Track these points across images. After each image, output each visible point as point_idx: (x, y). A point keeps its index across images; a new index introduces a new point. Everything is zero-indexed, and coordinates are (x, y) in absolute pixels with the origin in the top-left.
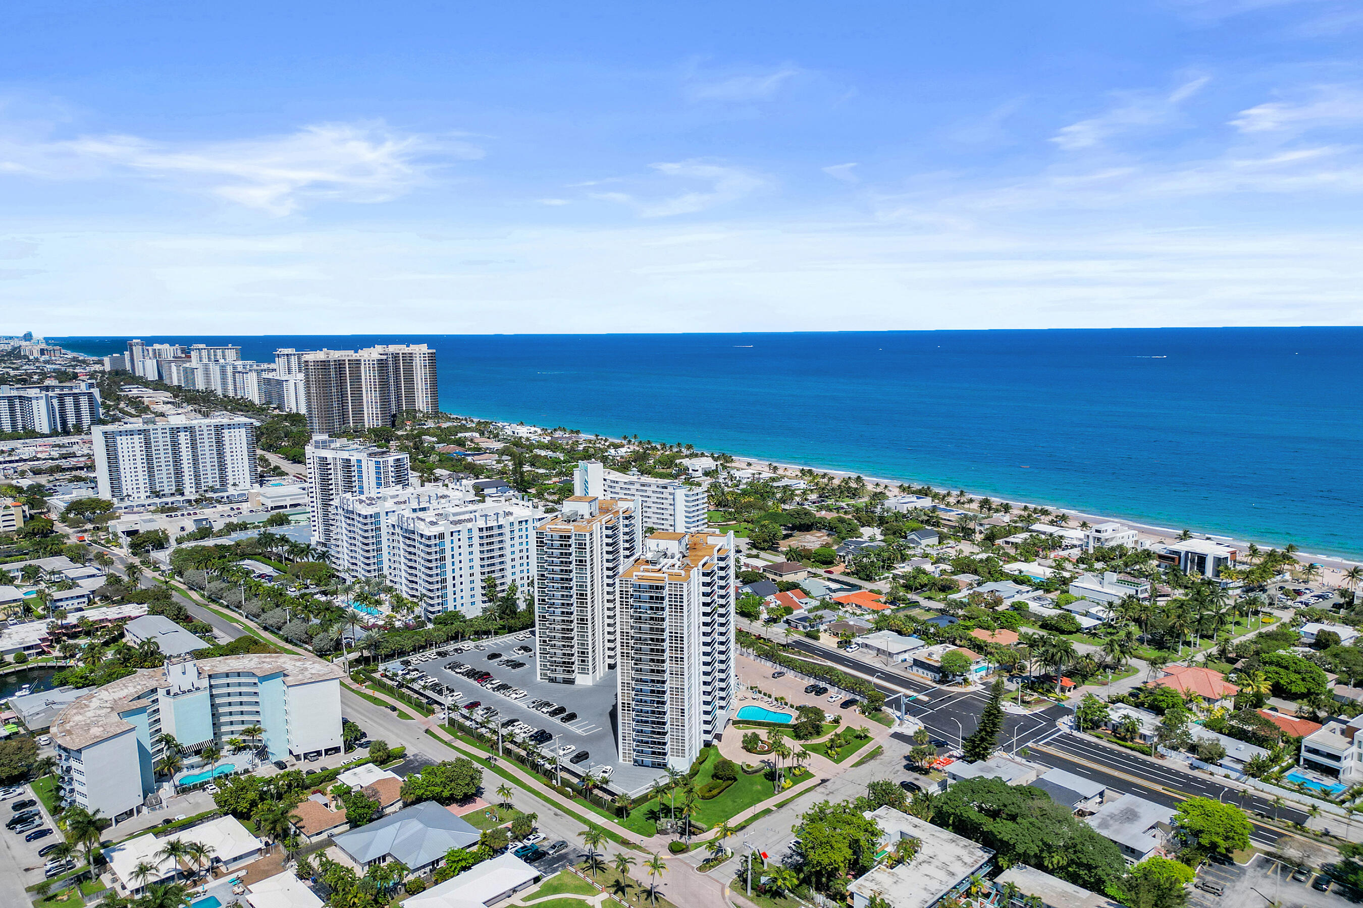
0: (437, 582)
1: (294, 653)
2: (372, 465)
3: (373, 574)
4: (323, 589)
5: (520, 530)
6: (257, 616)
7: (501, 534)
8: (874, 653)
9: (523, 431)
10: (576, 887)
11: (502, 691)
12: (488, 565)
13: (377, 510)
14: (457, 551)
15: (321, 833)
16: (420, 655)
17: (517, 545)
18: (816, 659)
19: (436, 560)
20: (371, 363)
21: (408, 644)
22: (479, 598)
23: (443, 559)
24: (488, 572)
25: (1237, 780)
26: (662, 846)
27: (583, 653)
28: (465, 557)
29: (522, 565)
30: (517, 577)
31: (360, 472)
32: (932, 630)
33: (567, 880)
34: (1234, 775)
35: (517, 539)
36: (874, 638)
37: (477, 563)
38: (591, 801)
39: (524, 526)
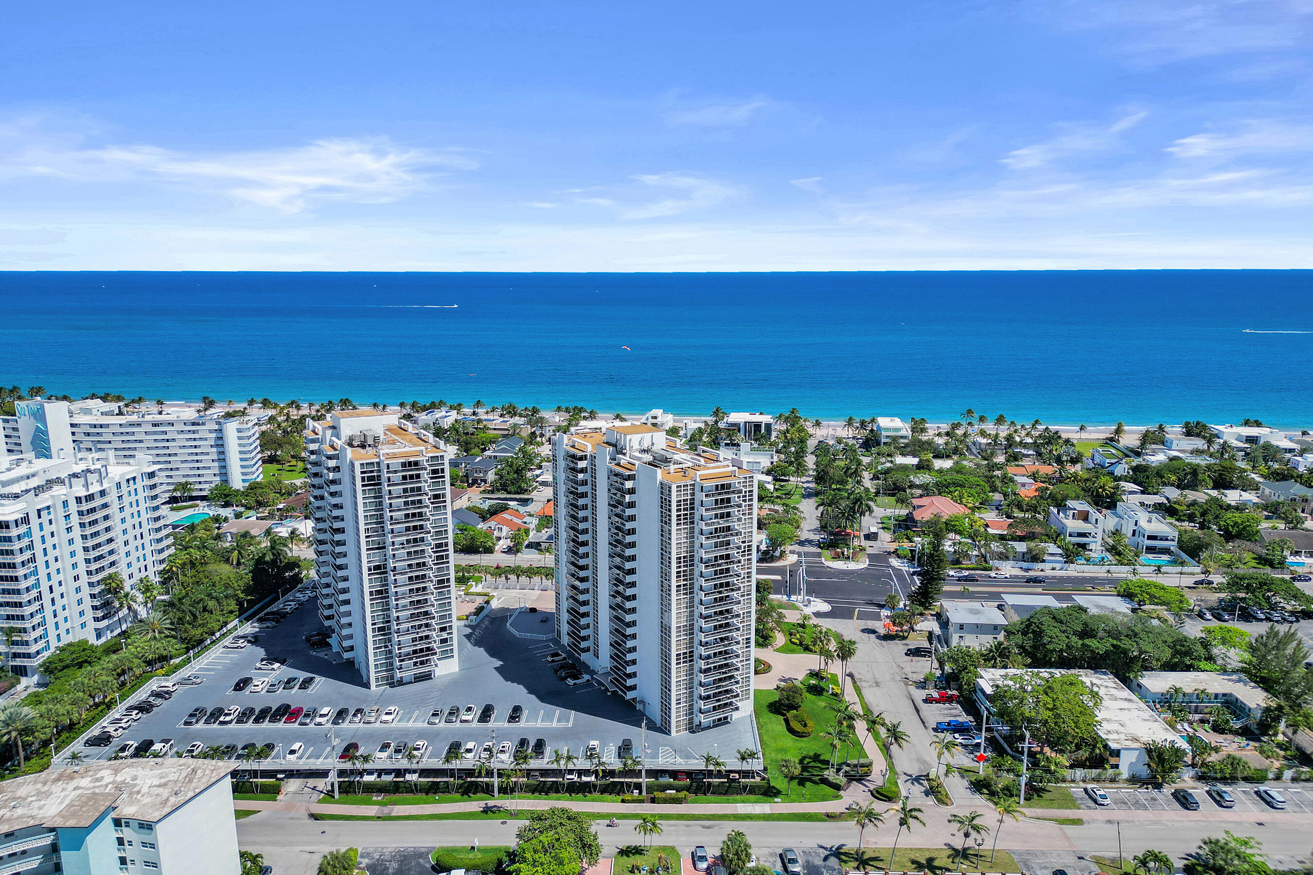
0: (30, 601)
12: (95, 559)
14: (49, 542)
16: (108, 720)
17: (128, 518)
23: (32, 559)
24: (97, 571)
25: (1061, 569)
27: (443, 629)
28: (62, 550)
29: (137, 549)
35: (126, 508)
38: (713, 793)
39: (132, 486)
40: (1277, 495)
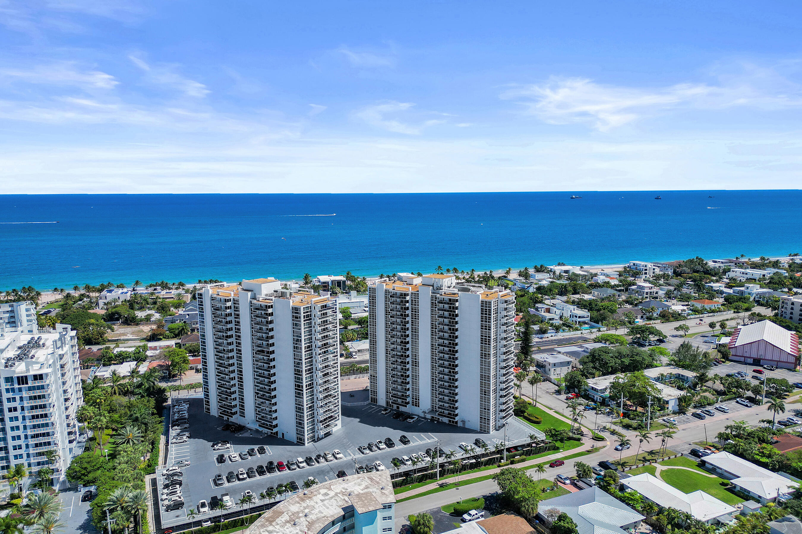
40: (602, 294)
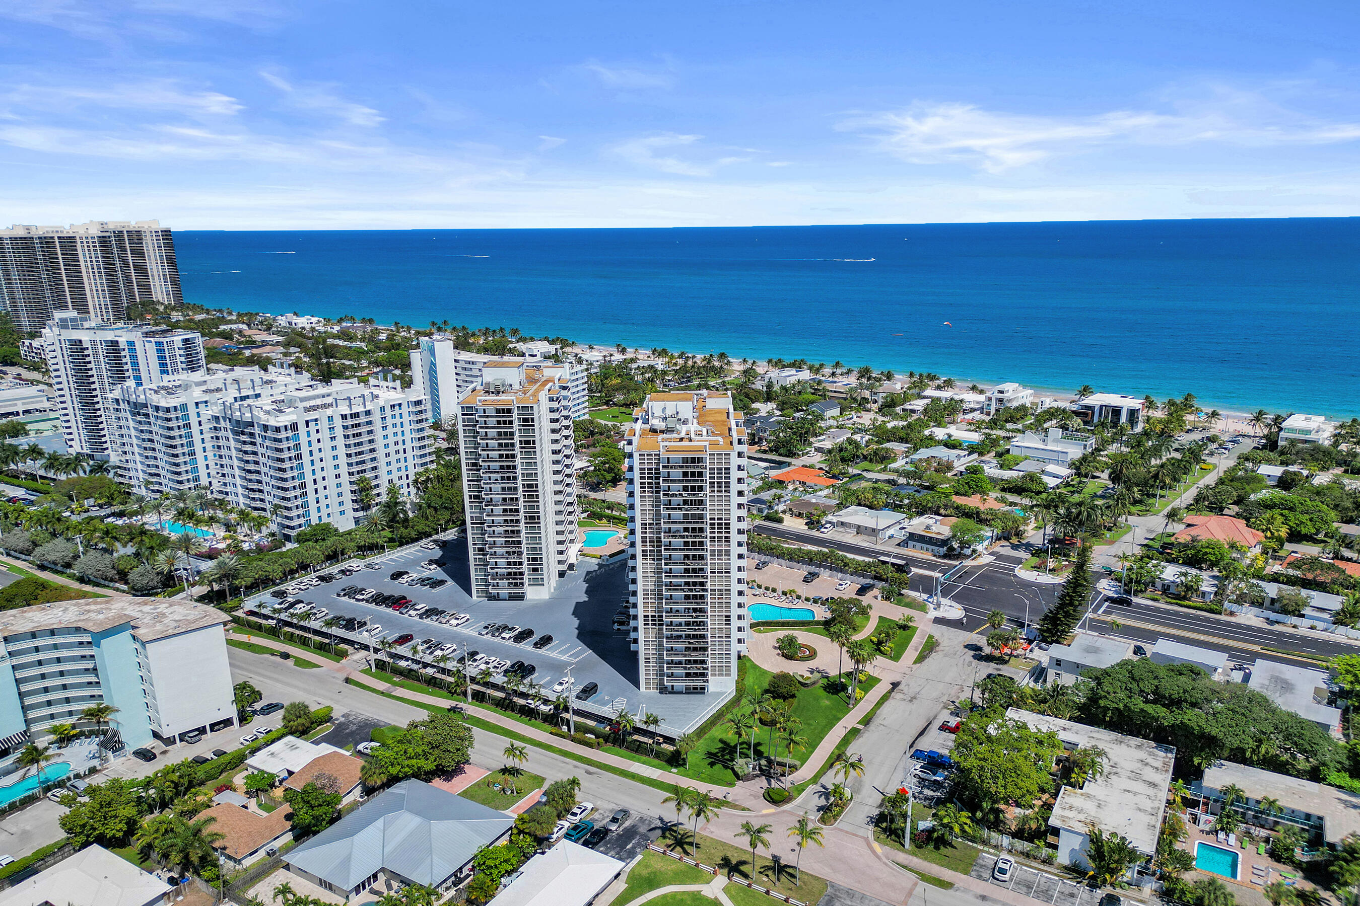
0: (294, 488)
1: (99, 596)
2: (152, 349)
3: (187, 486)
4: (117, 508)
5: (394, 416)
6: (28, 553)
7: (369, 423)
8: (854, 531)
9: (303, 322)
10: (676, 874)
11: (435, 618)
12: (357, 463)
13: (183, 400)
14: (315, 446)
15: (256, 851)
16: (295, 582)
17: (391, 436)
18: (792, 544)
19: (290, 459)
20: (90, 240)
21: (275, 571)
22: (349, 506)
23: (299, 457)
24: (358, 472)
25: (1325, 630)
26: (755, 797)
27: (535, 559)
28: (328, 454)
29: (398, 461)
30: (394, 476)
31: (134, 357)
32: (906, 501)
33: (657, 864)
34: (1321, 625)
35: (390, 428)
36: (847, 515)
37: (343, 460)
38: (627, 748)
39: (397, 411)
